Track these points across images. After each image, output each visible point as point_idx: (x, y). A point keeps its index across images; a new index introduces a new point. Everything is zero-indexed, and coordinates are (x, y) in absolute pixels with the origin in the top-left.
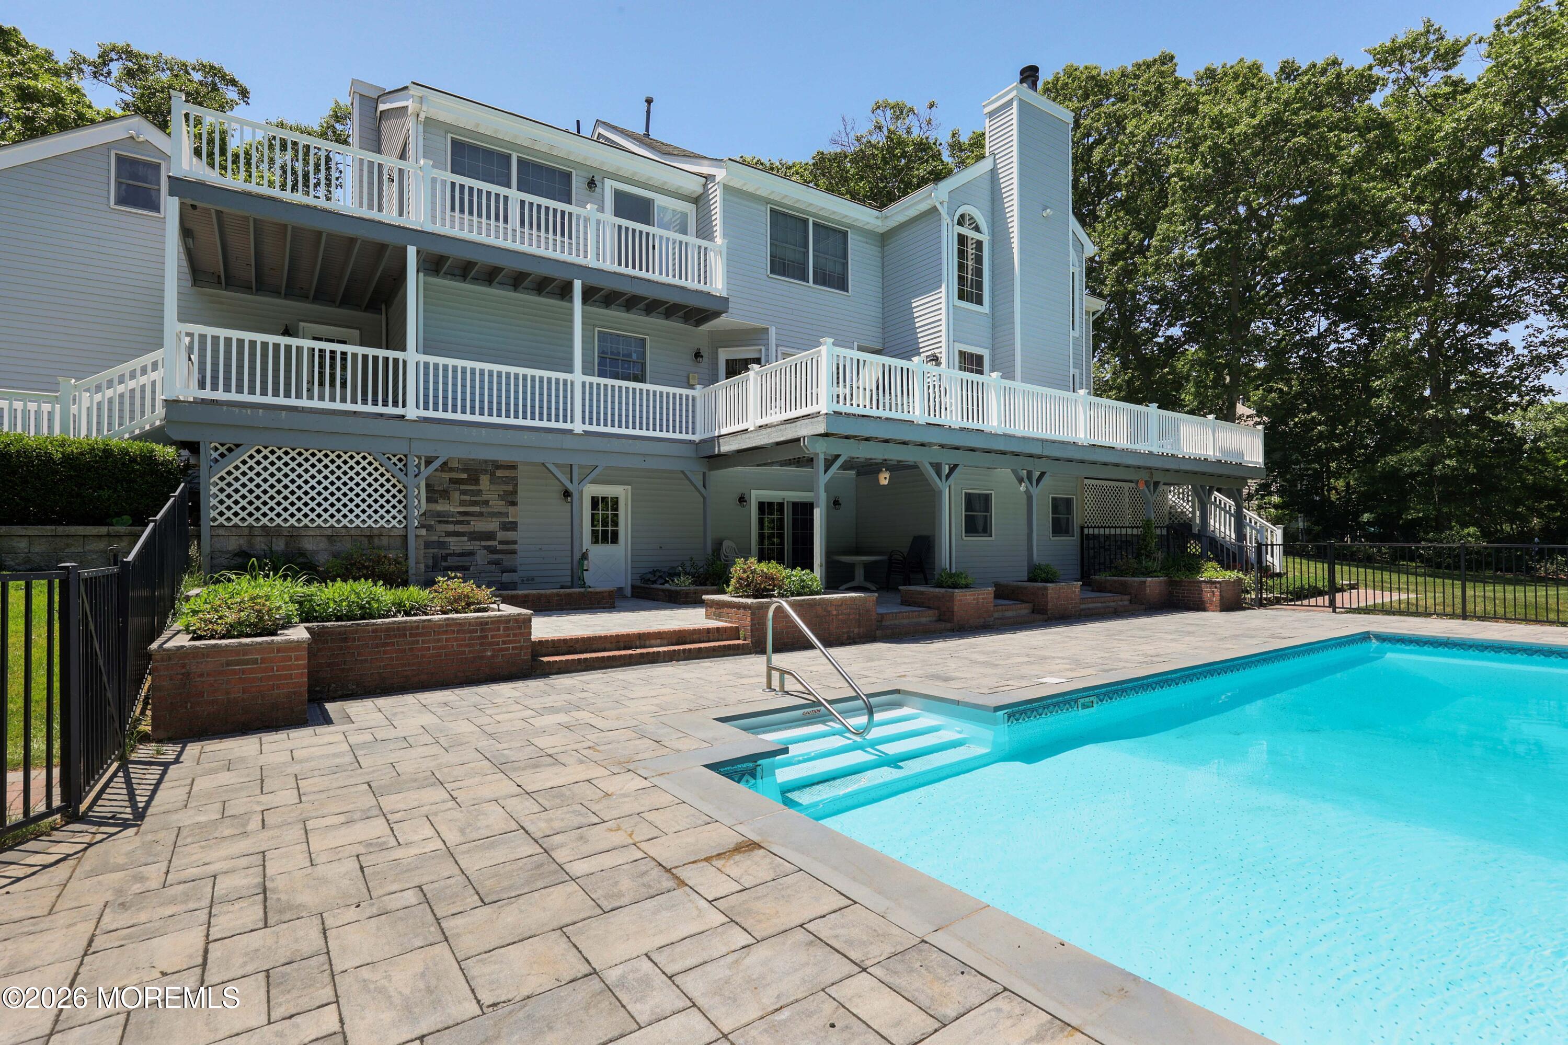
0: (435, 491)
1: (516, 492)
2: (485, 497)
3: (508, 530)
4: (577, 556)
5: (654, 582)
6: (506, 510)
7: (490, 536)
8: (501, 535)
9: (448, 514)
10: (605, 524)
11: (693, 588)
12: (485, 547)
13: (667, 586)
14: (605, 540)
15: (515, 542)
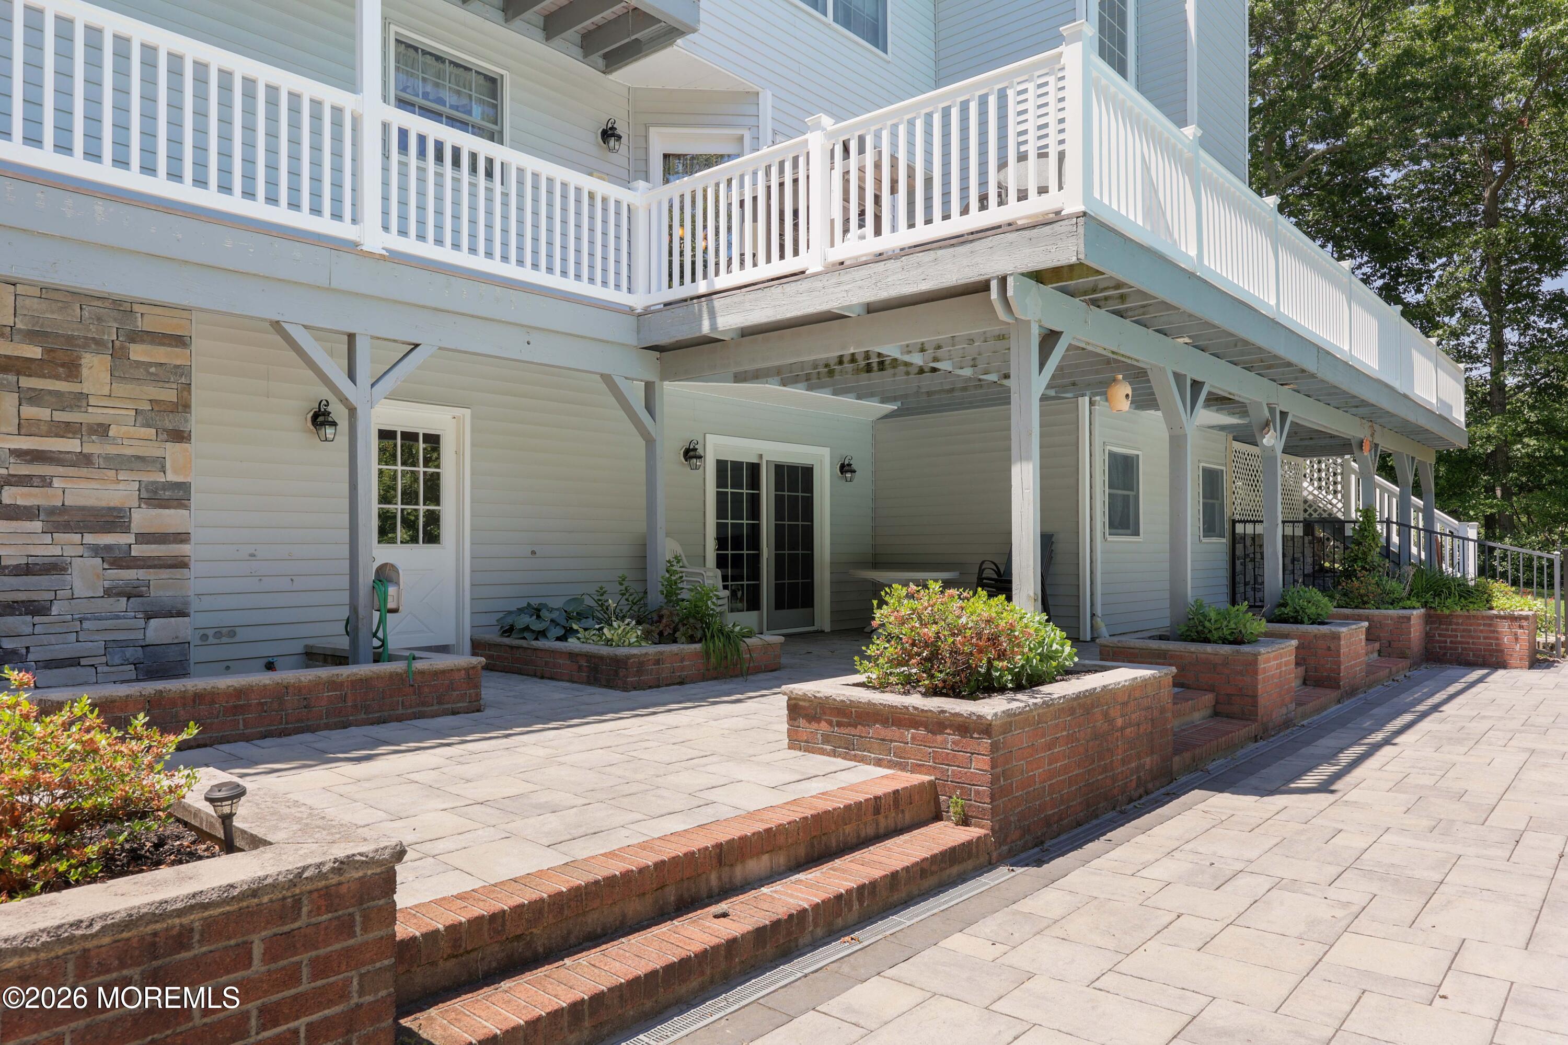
1: (187, 407)
2: (95, 413)
3: (164, 504)
4: (367, 577)
5: (542, 634)
6: (158, 453)
7: (112, 518)
8: (143, 517)
10: (410, 496)
11: (651, 649)
12: (96, 550)
13: (573, 644)
14: (410, 533)
15: (182, 538)
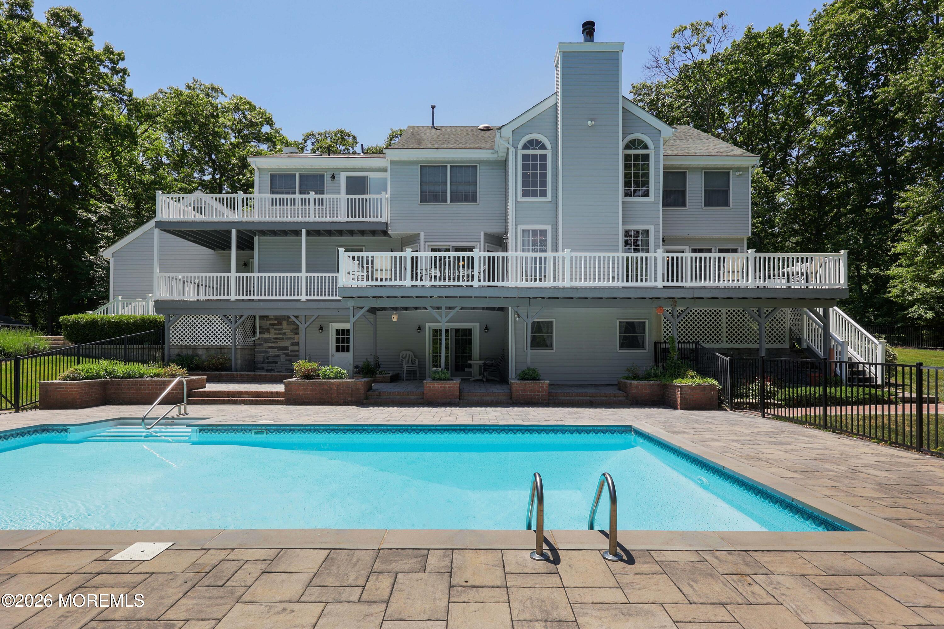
0: (263, 329)
1: (298, 329)
2: (284, 331)
3: (294, 346)
6: (293, 337)
7: (286, 348)
8: (291, 348)
9: (269, 339)
10: (343, 342)
14: (343, 351)
15: (297, 351)
